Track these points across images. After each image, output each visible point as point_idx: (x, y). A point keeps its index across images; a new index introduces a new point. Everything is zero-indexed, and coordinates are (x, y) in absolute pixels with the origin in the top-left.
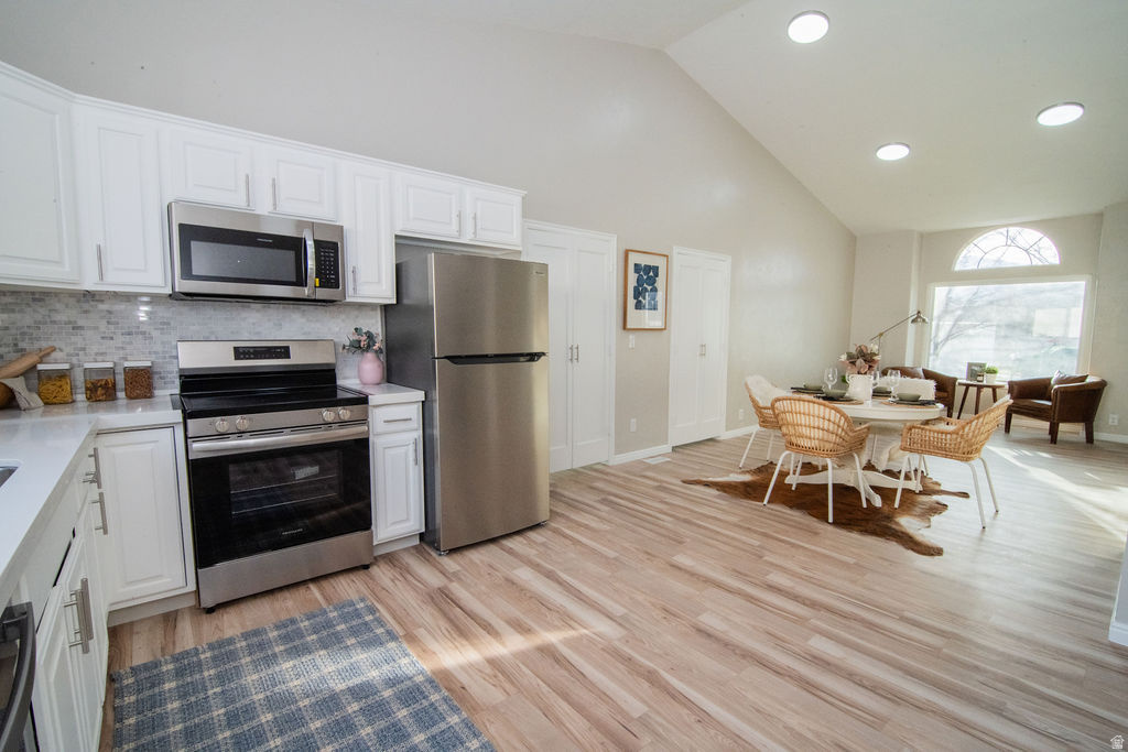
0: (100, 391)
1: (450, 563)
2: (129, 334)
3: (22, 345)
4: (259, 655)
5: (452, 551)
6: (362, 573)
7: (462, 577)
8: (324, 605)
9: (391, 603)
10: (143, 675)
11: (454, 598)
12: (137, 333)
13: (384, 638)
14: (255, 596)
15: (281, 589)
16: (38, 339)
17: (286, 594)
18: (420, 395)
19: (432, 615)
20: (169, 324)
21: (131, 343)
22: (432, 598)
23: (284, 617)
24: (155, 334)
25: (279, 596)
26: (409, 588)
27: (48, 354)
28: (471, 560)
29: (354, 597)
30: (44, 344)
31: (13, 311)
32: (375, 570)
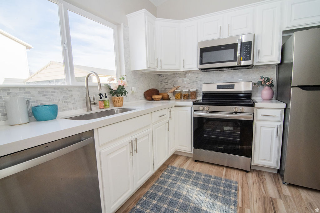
0: (185, 97)
1: (286, 190)
2: (193, 82)
3: (174, 86)
4: (195, 181)
5: (290, 185)
6: (244, 173)
7: (288, 200)
8: (223, 177)
9: (246, 191)
10: (172, 169)
11: (275, 206)
12: (195, 82)
13: (232, 202)
14: (208, 163)
15: (215, 165)
16: (177, 84)
17: (216, 167)
18: (283, 105)
19: (259, 207)
20: (202, 79)
21: (193, 85)
22: (265, 200)
23: (210, 174)
24: (199, 82)
25: (214, 166)
26: (257, 189)
27: (178, 88)
28: (300, 194)
29: (234, 179)
30: (178, 85)
31: (173, 78)
32: (250, 174)
